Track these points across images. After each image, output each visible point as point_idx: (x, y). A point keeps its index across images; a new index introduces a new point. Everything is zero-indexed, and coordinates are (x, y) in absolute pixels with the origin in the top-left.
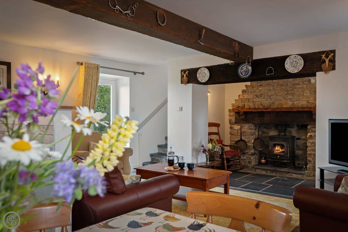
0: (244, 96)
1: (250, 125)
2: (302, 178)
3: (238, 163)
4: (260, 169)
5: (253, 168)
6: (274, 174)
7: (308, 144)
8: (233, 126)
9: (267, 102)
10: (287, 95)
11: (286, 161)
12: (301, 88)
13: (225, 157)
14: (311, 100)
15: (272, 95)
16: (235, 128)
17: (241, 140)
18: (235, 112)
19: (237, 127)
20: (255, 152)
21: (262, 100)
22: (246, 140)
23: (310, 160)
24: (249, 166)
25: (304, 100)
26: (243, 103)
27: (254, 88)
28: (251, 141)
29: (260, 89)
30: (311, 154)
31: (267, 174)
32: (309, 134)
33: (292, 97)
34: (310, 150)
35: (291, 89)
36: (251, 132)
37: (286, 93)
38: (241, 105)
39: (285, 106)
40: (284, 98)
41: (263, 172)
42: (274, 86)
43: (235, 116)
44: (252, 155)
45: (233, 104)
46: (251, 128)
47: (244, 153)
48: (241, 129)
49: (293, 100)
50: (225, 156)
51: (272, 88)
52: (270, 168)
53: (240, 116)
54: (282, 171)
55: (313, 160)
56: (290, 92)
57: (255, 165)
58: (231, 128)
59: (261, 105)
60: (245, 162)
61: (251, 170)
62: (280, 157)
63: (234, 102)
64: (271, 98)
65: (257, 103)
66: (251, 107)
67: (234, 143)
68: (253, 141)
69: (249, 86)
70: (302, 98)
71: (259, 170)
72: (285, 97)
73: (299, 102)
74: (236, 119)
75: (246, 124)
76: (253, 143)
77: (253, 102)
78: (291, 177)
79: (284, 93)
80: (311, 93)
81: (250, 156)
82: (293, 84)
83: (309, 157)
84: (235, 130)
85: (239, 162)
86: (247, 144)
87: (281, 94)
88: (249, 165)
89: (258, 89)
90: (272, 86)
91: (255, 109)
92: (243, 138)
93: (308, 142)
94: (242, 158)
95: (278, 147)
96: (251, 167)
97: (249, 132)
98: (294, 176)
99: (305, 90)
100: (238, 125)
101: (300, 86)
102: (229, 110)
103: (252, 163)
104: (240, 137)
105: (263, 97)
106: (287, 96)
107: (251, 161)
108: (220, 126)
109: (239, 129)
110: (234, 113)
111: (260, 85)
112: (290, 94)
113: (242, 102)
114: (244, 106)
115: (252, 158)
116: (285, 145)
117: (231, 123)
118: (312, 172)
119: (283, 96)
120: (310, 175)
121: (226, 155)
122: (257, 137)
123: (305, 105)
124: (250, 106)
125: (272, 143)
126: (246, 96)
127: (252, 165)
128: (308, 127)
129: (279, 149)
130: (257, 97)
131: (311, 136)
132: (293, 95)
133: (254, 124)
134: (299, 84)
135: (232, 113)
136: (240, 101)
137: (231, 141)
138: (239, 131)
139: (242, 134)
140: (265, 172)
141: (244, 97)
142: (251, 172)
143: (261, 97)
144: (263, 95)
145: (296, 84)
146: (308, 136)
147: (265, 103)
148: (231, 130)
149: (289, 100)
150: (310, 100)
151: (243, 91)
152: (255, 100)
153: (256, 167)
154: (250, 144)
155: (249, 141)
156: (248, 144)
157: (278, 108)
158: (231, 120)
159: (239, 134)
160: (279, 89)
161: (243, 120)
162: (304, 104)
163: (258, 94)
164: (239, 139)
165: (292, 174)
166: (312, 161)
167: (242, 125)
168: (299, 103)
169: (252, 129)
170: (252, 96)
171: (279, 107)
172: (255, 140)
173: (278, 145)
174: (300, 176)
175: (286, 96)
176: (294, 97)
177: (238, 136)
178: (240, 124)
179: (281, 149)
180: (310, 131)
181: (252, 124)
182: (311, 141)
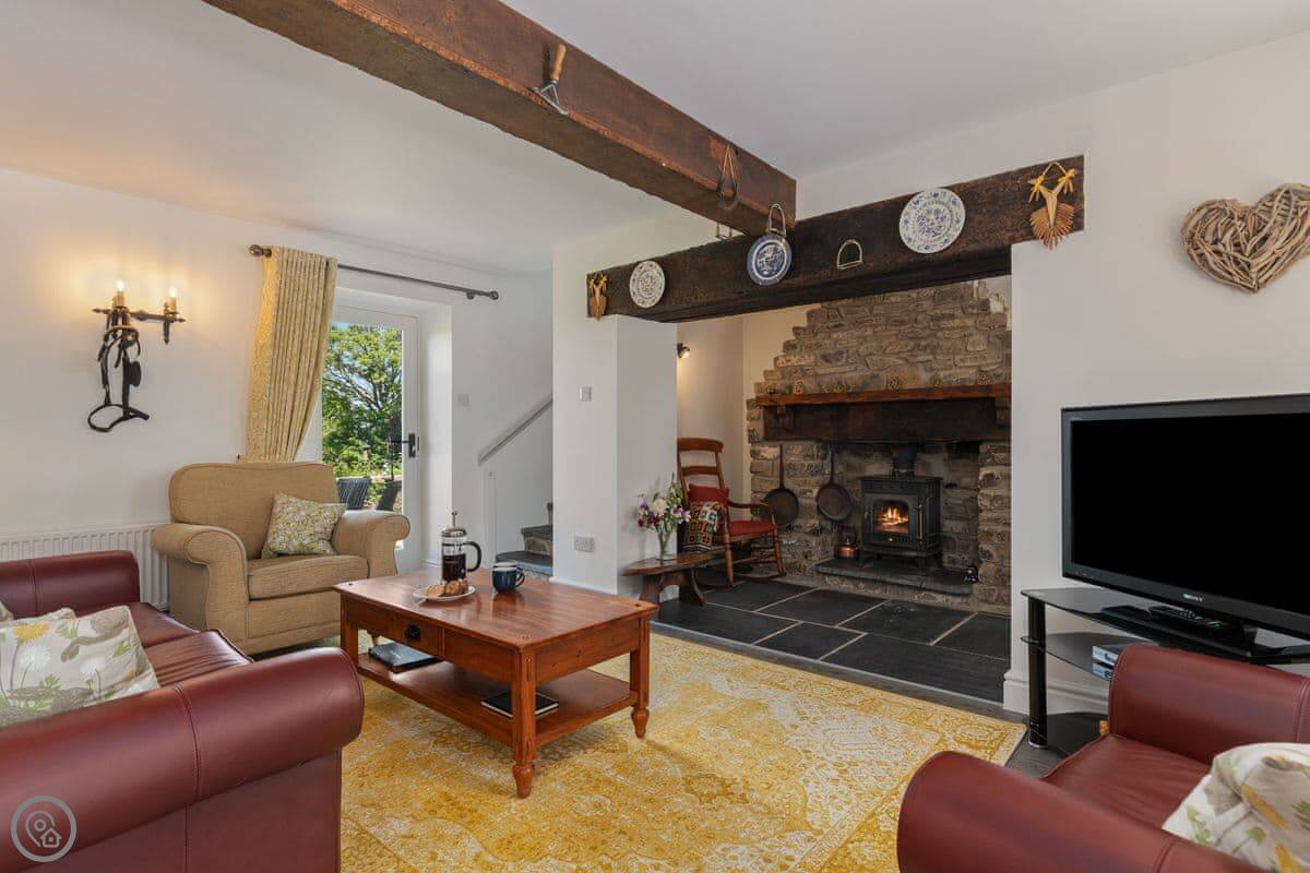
0: (788, 361)
1: (808, 444)
2: (964, 607)
3: (771, 559)
4: (836, 575)
5: (818, 572)
6: (877, 593)
7: (983, 503)
8: (757, 448)
9: (856, 375)
10: (914, 353)
11: (913, 554)
12: (959, 327)
13: (728, 541)
14: (992, 364)
15: (871, 354)
16: (765, 455)
17: (782, 489)
18: (765, 407)
19: (770, 452)
20: (824, 523)
21: (842, 369)
22: (797, 490)
23: (988, 551)
24: (805, 567)
25: (969, 364)
26: (787, 382)
27: (818, 337)
28: (811, 491)
29: (835, 336)
30: (989, 534)
31: (857, 592)
32: (984, 471)
33: (931, 357)
34: (989, 520)
35: (928, 332)
36: (810, 466)
37: (911, 344)
38: (780, 385)
39: (908, 386)
40: (907, 361)
41: (844, 585)
42: (876, 326)
43: (765, 418)
44: (815, 532)
45: (758, 385)
46: (810, 453)
47: (790, 528)
48: (781, 456)
49: (935, 366)
50: (727, 536)
51: (869, 332)
52: (863, 575)
53: (777, 417)
54: (902, 586)
55: (997, 550)
56: (923, 343)
57: (823, 564)
58: (754, 454)
59: (839, 383)
60: (793, 554)
61: (812, 577)
62: (895, 540)
63: (761, 379)
64: (868, 361)
65: (827, 379)
66: (810, 392)
67: (761, 496)
68: (816, 491)
69: (804, 329)
70: (963, 360)
71: (832, 578)
72: (911, 359)
73: (952, 372)
74: (767, 427)
75: (796, 443)
76: (817, 499)
77: (816, 375)
78: (930, 602)
79: (906, 346)
80: (989, 342)
81: (808, 538)
82: (936, 318)
83: (986, 543)
84: (765, 459)
85: (774, 554)
86: (800, 500)
87: (896, 350)
88: (804, 563)
89: (830, 337)
90: (871, 326)
91: (821, 395)
92: (789, 484)
93: (982, 494)
94: (785, 542)
95: (892, 513)
96: (811, 569)
97: (802, 464)
98: (940, 599)
99: (971, 335)
100: (775, 447)
101: (957, 322)
102: (748, 402)
103: (814, 558)
104: (778, 479)
105: (843, 361)
106: (917, 356)
107: (810, 552)
108: (723, 450)
109: (776, 459)
110: (762, 411)
111: (836, 326)
112: (925, 347)
113: (783, 378)
114: (790, 388)
115: (813, 542)
116: (911, 507)
117: (752, 439)
118: (993, 590)
119: (902, 355)
120: (990, 599)
121: (731, 536)
122: (827, 481)
123: (970, 381)
124: (805, 389)
125: (872, 497)
126: (794, 360)
127: (814, 564)
128: (983, 449)
129: (895, 516)
130: (827, 361)
131: (992, 475)
132: (934, 350)
133: (818, 441)
134: (952, 317)
135: (757, 412)
136: (779, 374)
137: (755, 492)
138: (777, 463)
139: (786, 473)
140: (852, 586)
141: (789, 364)
142: (810, 583)
143: (839, 360)
144: (845, 355)
145: (944, 317)
146: (981, 478)
147: (851, 378)
148: (754, 458)
149: (921, 367)
150: (987, 365)
151: (789, 347)
152: (820, 371)
153: (825, 570)
154: (808, 501)
155: (805, 492)
156: (802, 501)
157: (887, 392)
158: (753, 431)
159: (777, 473)
160: (891, 336)
161: (788, 431)
162: (967, 376)
163: (827, 352)
164: (776, 486)
165: (934, 595)
166: (995, 554)
167: (786, 445)
168: (950, 375)
169: (812, 457)
170: (812, 358)
171: (890, 388)
172: (823, 488)
173: (892, 504)
174: (958, 600)
175: (912, 356)
176: (938, 357)
177: (772, 476)
178: (778, 443)
179: (901, 516)
180: (988, 461)
181: (812, 443)
182: (991, 492)
